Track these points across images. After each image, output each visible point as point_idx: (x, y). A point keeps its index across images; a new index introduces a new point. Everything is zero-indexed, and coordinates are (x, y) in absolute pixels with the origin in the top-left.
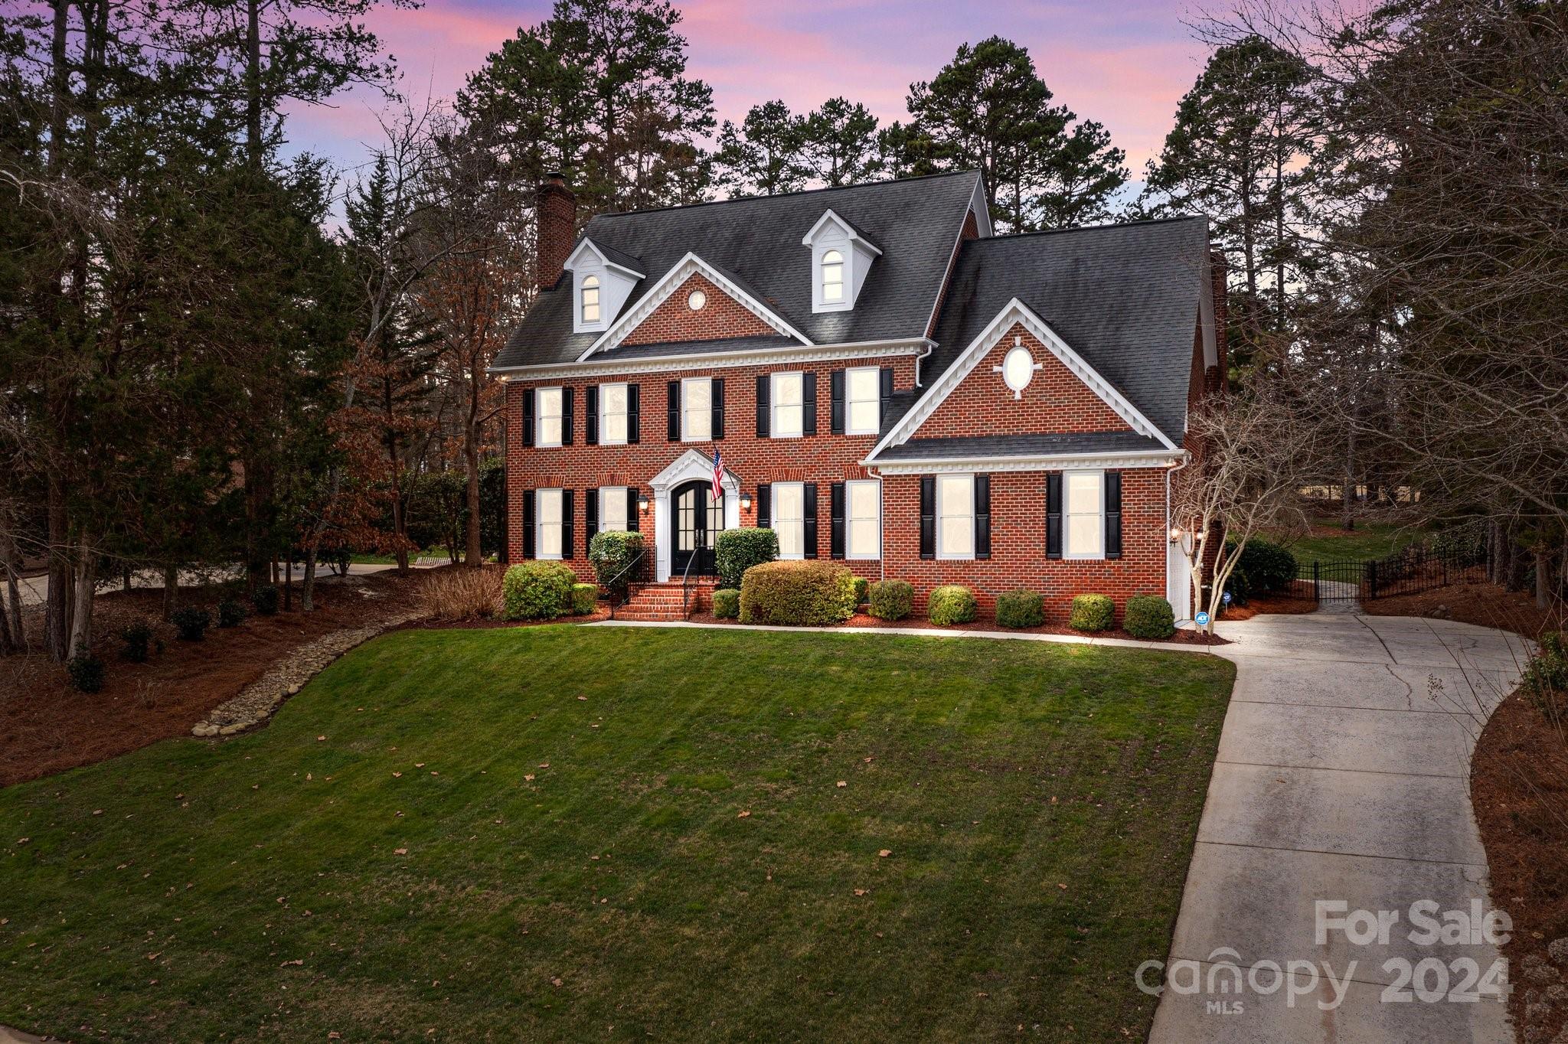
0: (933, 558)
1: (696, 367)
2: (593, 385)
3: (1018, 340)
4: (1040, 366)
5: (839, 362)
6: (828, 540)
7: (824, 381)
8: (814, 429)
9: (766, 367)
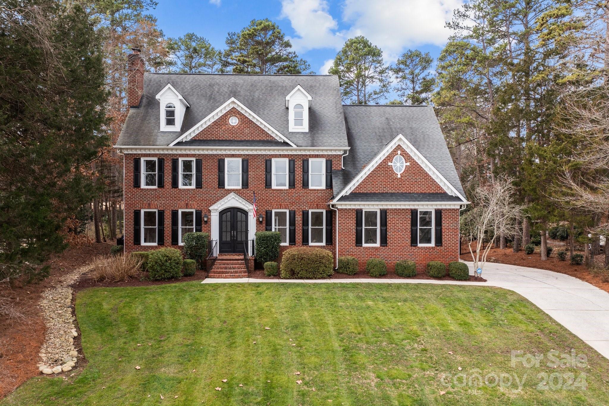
0: (362, 246)
1: (233, 153)
2: (175, 158)
3: (399, 152)
4: (408, 164)
5: (306, 155)
6: (301, 237)
7: (299, 164)
8: (294, 185)
9: (270, 155)
